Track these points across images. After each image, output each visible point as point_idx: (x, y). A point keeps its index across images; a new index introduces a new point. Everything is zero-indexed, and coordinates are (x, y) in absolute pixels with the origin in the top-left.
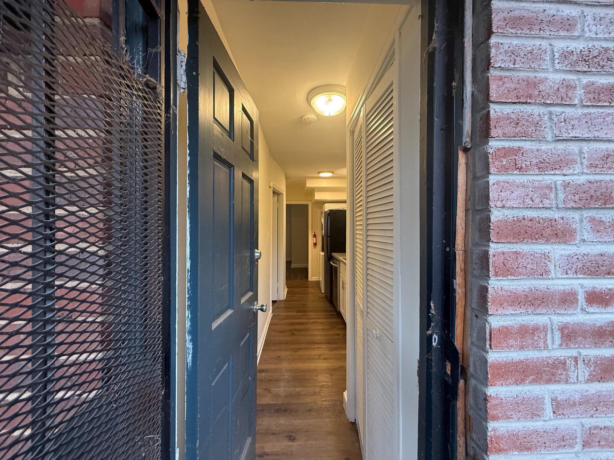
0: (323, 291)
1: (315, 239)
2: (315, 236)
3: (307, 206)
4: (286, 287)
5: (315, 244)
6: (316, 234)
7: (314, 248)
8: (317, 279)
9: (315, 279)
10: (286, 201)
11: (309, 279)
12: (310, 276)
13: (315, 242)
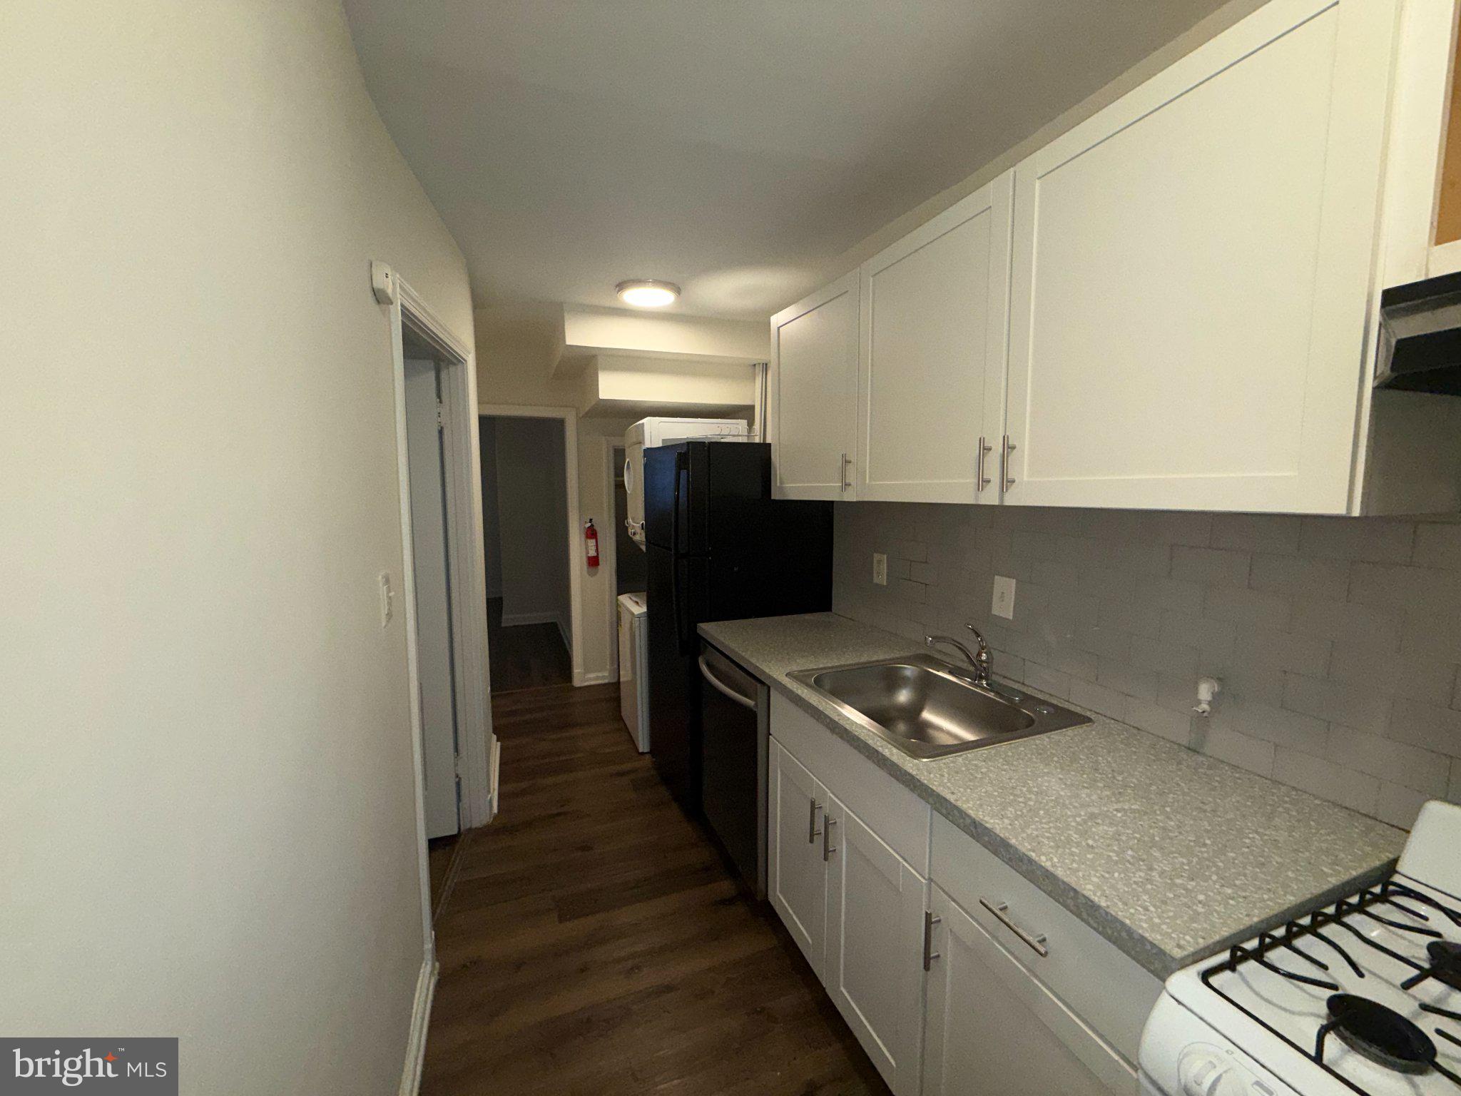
0: (643, 746)
1: (592, 543)
2: (591, 533)
3: (559, 424)
4: (495, 737)
5: (593, 562)
6: (597, 528)
7: (590, 574)
8: (603, 677)
9: (597, 678)
10: (480, 402)
11: (577, 682)
12: (577, 670)
13: (592, 553)
